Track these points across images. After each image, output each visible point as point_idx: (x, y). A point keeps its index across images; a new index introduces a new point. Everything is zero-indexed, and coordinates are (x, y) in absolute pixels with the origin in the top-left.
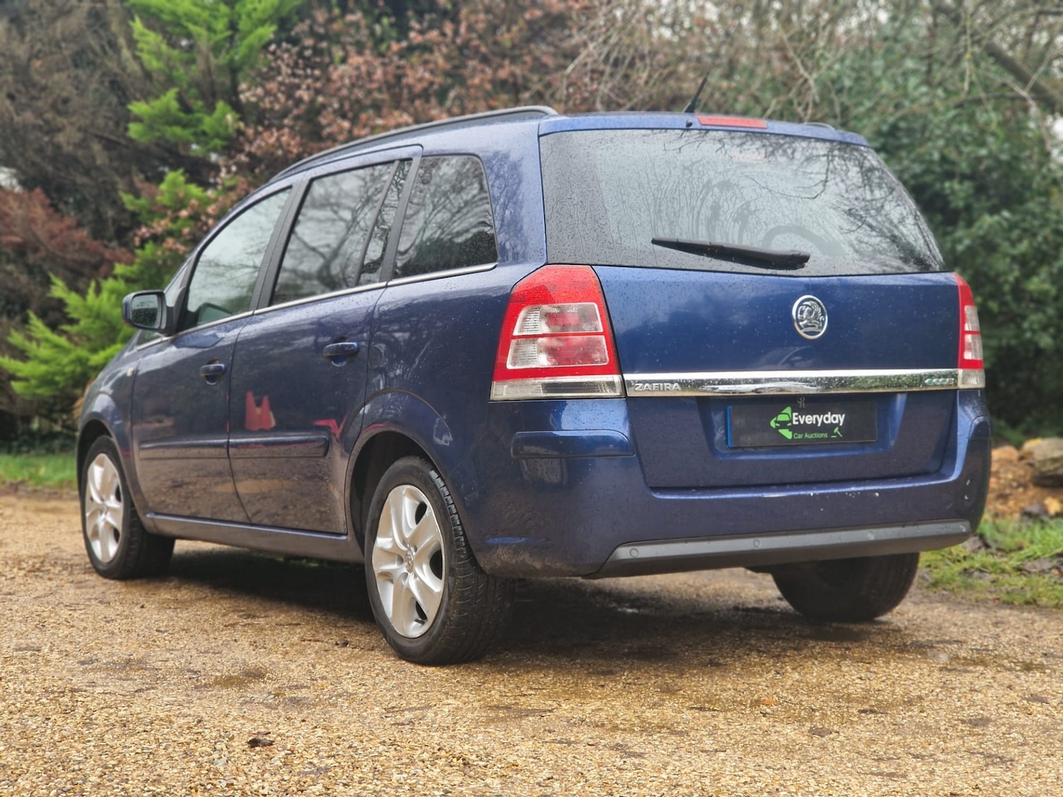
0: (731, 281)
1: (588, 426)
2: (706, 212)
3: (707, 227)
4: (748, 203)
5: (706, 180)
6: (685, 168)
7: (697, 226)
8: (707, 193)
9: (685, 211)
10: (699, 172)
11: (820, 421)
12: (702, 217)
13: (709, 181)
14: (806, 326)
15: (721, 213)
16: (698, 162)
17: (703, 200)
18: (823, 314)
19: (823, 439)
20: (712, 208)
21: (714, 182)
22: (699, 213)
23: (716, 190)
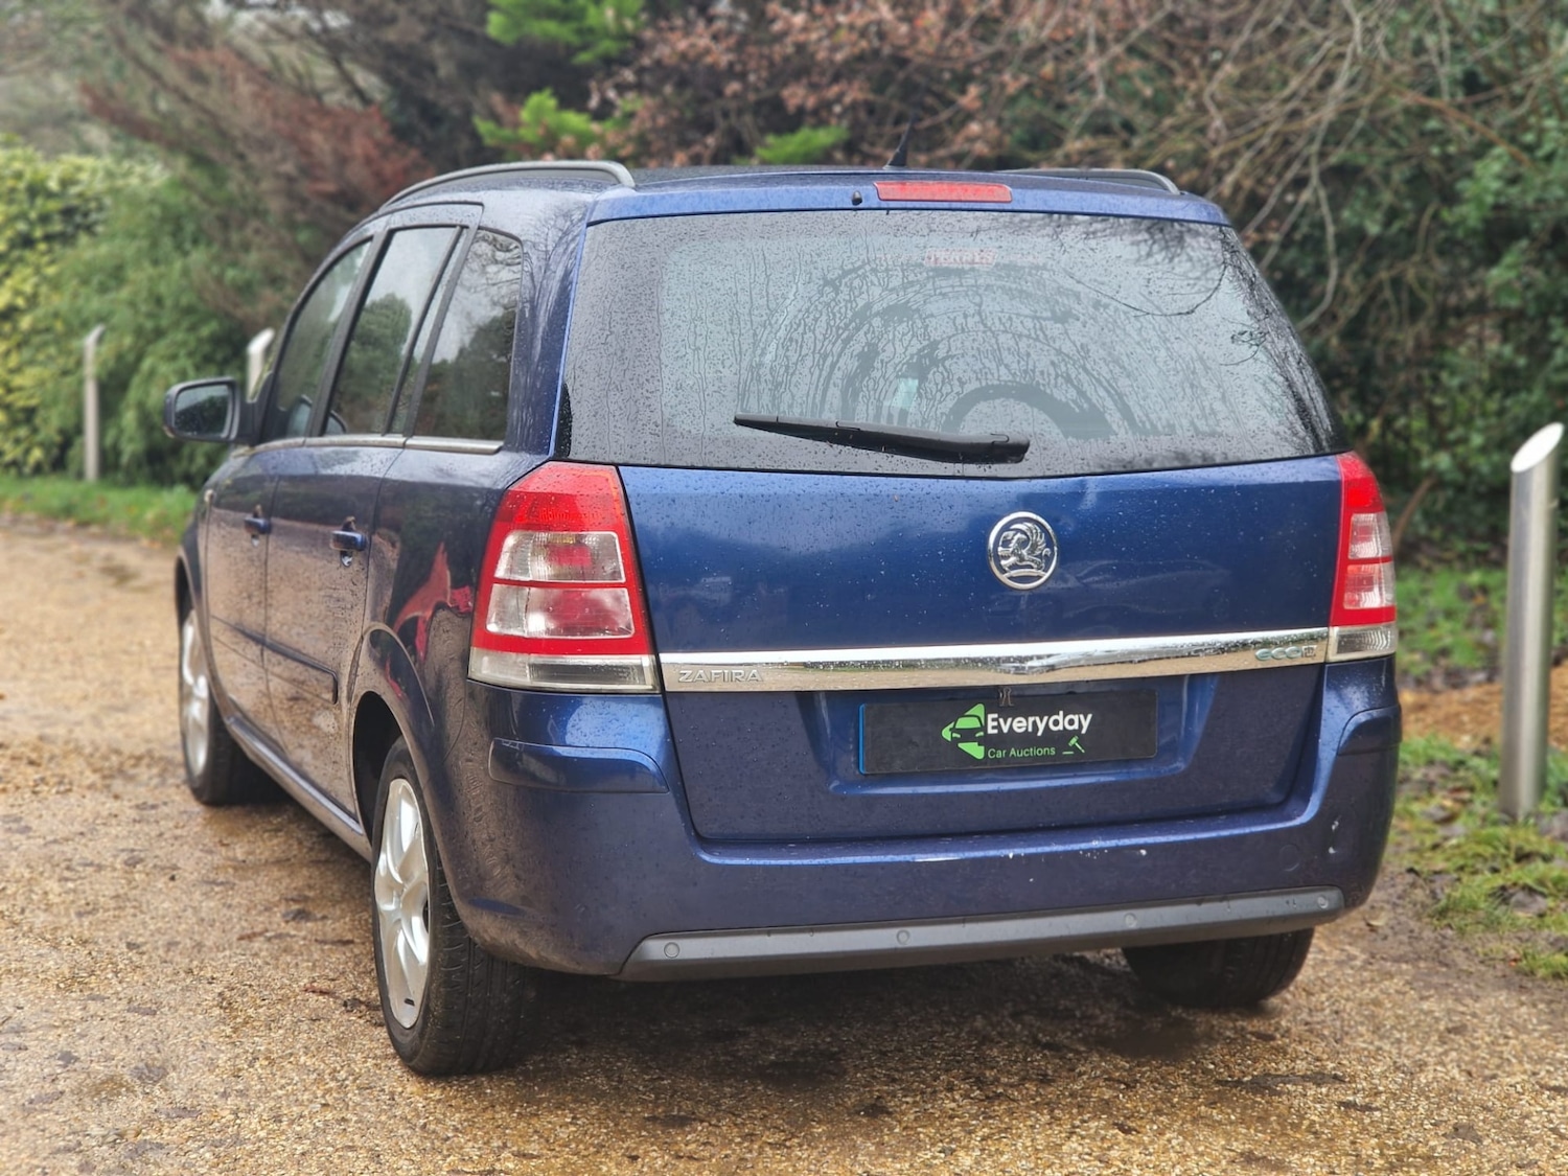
0: (871, 491)
1: (591, 740)
2: (848, 364)
3: (844, 393)
4: (934, 345)
5: (861, 303)
6: (827, 283)
7: (825, 391)
8: (858, 329)
9: (809, 362)
10: (852, 289)
11: (1041, 727)
12: (838, 374)
13: (868, 306)
14: (1013, 567)
15: (877, 364)
16: (855, 270)
17: (847, 342)
18: (1049, 544)
19: (1046, 757)
20: (860, 356)
21: (876, 308)
22: (833, 366)
23: (877, 322)
